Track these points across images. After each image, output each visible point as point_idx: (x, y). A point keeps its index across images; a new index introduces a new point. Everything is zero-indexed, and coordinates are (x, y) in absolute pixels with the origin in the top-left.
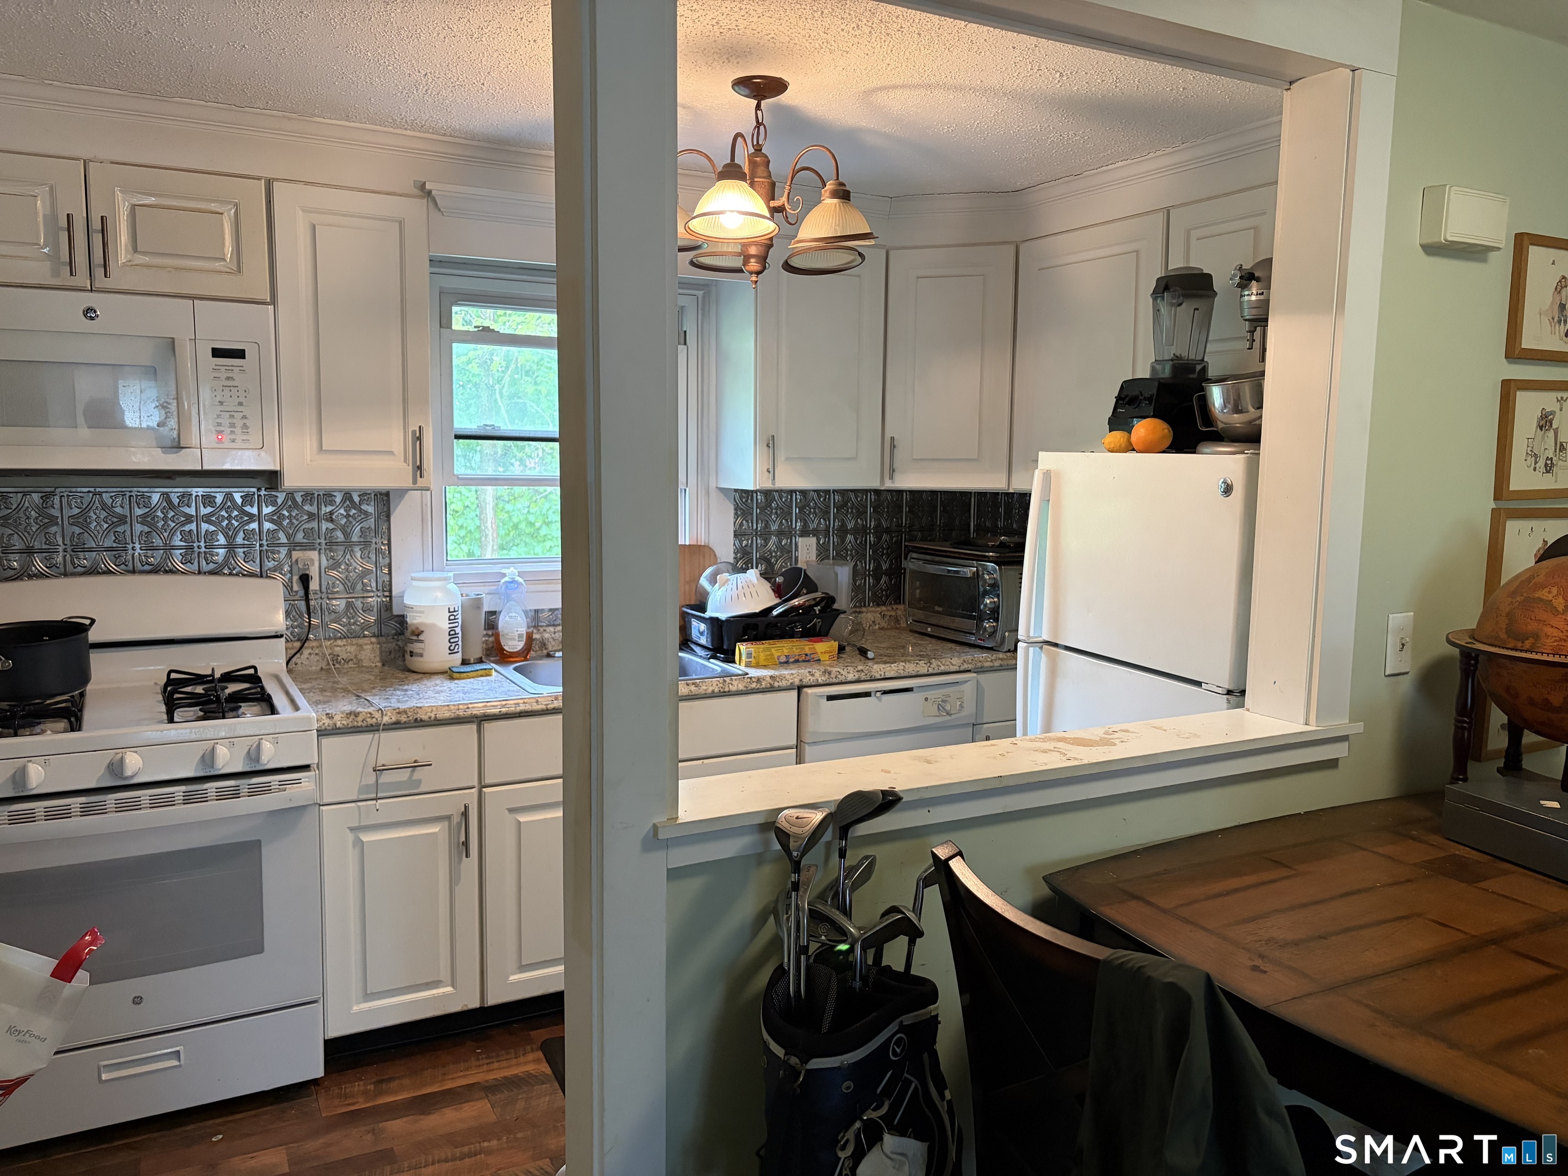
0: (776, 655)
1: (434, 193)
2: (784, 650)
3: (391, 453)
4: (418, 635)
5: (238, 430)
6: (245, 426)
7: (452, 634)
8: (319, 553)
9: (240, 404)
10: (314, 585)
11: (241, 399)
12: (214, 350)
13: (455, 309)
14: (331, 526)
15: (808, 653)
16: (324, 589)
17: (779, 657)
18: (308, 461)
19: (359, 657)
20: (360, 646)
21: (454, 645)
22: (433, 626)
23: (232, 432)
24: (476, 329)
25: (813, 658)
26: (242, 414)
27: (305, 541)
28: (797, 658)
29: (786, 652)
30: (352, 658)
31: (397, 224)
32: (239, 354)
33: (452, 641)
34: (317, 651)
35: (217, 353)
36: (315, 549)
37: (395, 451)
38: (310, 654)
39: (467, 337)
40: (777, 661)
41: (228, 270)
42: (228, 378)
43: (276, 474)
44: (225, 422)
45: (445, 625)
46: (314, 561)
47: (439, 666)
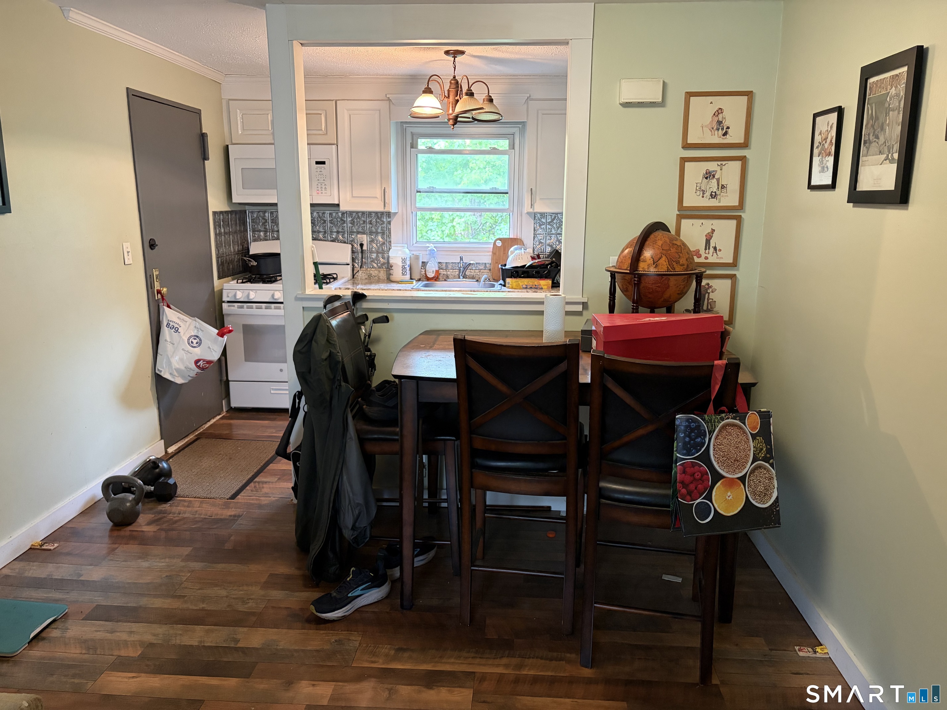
0: (521, 284)
1: (390, 98)
2: (525, 282)
3: (376, 197)
4: (392, 267)
5: (323, 189)
6: (325, 188)
7: (404, 268)
8: (367, 236)
9: (324, 180)
10: (365, 248)
11: (324, 179)
12: (316, 162)
13: (419, 140)
14: (371, 226)
15: (536, 284)
16: (368, 250)
17: (522, 285)
18: (349, 201)
19: (379, 275)
20: (379, 271)
21: (404, 272)
22: (396, 264)
23: (322, 190)
24: (426, 148)
25: (539, 287)
26: (324, 184)
27: (362, 231)
28: (531, 286)
29: (526, 283)
30: (376, 275)
31: (378, 111)
32: (324, 163)
33: (403, 270)
34: (364, 272)
35: (317, 163)
36: (365, 234)
37: (378, 197)
38: (362, 273)
39: (423, 152)
40: (522, 287)
41: (323, 133)
42: (320, 171)
43: (338, 205)
44: (319, 186)
45: (400, 264)
46: (365, 239)
47: (398, 280)
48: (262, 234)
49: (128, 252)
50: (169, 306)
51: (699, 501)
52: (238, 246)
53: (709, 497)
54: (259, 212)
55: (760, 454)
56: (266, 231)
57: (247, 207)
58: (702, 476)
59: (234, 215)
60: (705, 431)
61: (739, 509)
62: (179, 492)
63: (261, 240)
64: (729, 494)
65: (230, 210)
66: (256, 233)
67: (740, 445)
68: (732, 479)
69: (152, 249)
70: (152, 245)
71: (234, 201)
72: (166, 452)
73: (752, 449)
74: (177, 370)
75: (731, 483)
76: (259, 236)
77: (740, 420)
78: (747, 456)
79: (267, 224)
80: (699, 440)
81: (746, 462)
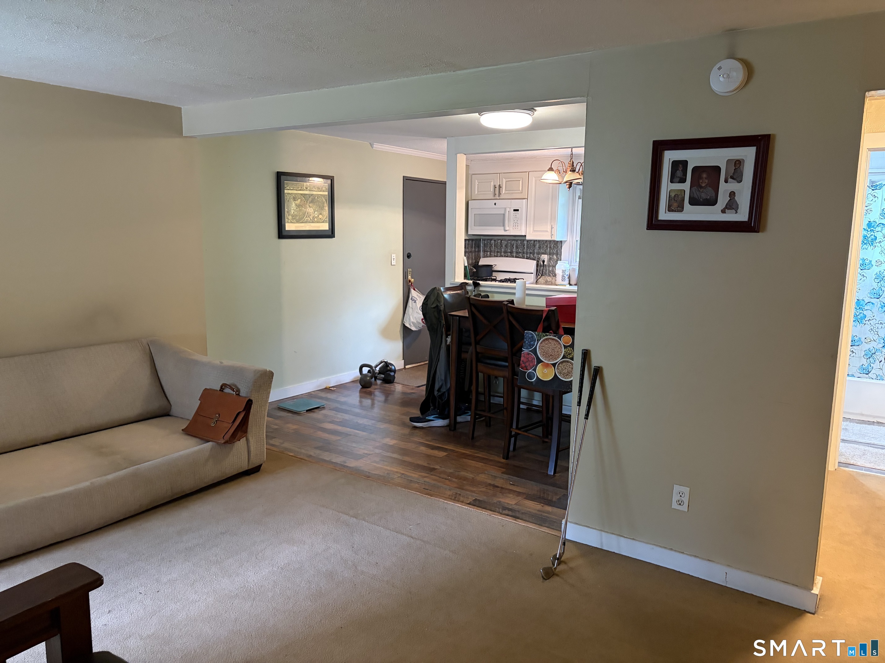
3: (547, 231)
6: (518, 226)
7: (563, 276)
8: (547, 256)
9: (517, 221)
10: (545, 263)
14: (550, 249)
16: (548, 264)
18: (532, 233)
20: (552, 279)
21: (563, 279)
22: (558, 274)
23: (516, 227)
26: (517, 223)
27: (544, 252)
32: (518, 210)
35: (515, 210)
36: (546, 254)
37: (548, 230)
41: (519, 193)
42: (516, 216)
43: (525, 236)
44: (514, 225)
45: (561, 274)
46: (545, 257)
47: (559, 284)
48: (489, 253)
49: (394, 259)
50: (414, 290)
51: (530, 371)
52: (472, 260)
53: (535, 370)
54: (488, 240)
55: (569, 356)
56: (491, 252)
57: (482, 237)
58: (532, 360)
59: (471, 242)
60: (535, 339)
61: (551, 378)
62: (396, 380)
63: (488, 257)
64: (545, 370)
65: (468, 238)
66: (486, 253)
67: (555, 349)
68: (548, 364)
69: (408, 258)
70: (409, 256)
71: (469, 234)
72: (405, 367)
73: (563, 352)
74: (413, 323)
75: (547, 366)
76: (487, 254)
77: (558, 338)
78: (560, 355)
79: (492, 247)
80: (532, 343)
81: (558, 358)
